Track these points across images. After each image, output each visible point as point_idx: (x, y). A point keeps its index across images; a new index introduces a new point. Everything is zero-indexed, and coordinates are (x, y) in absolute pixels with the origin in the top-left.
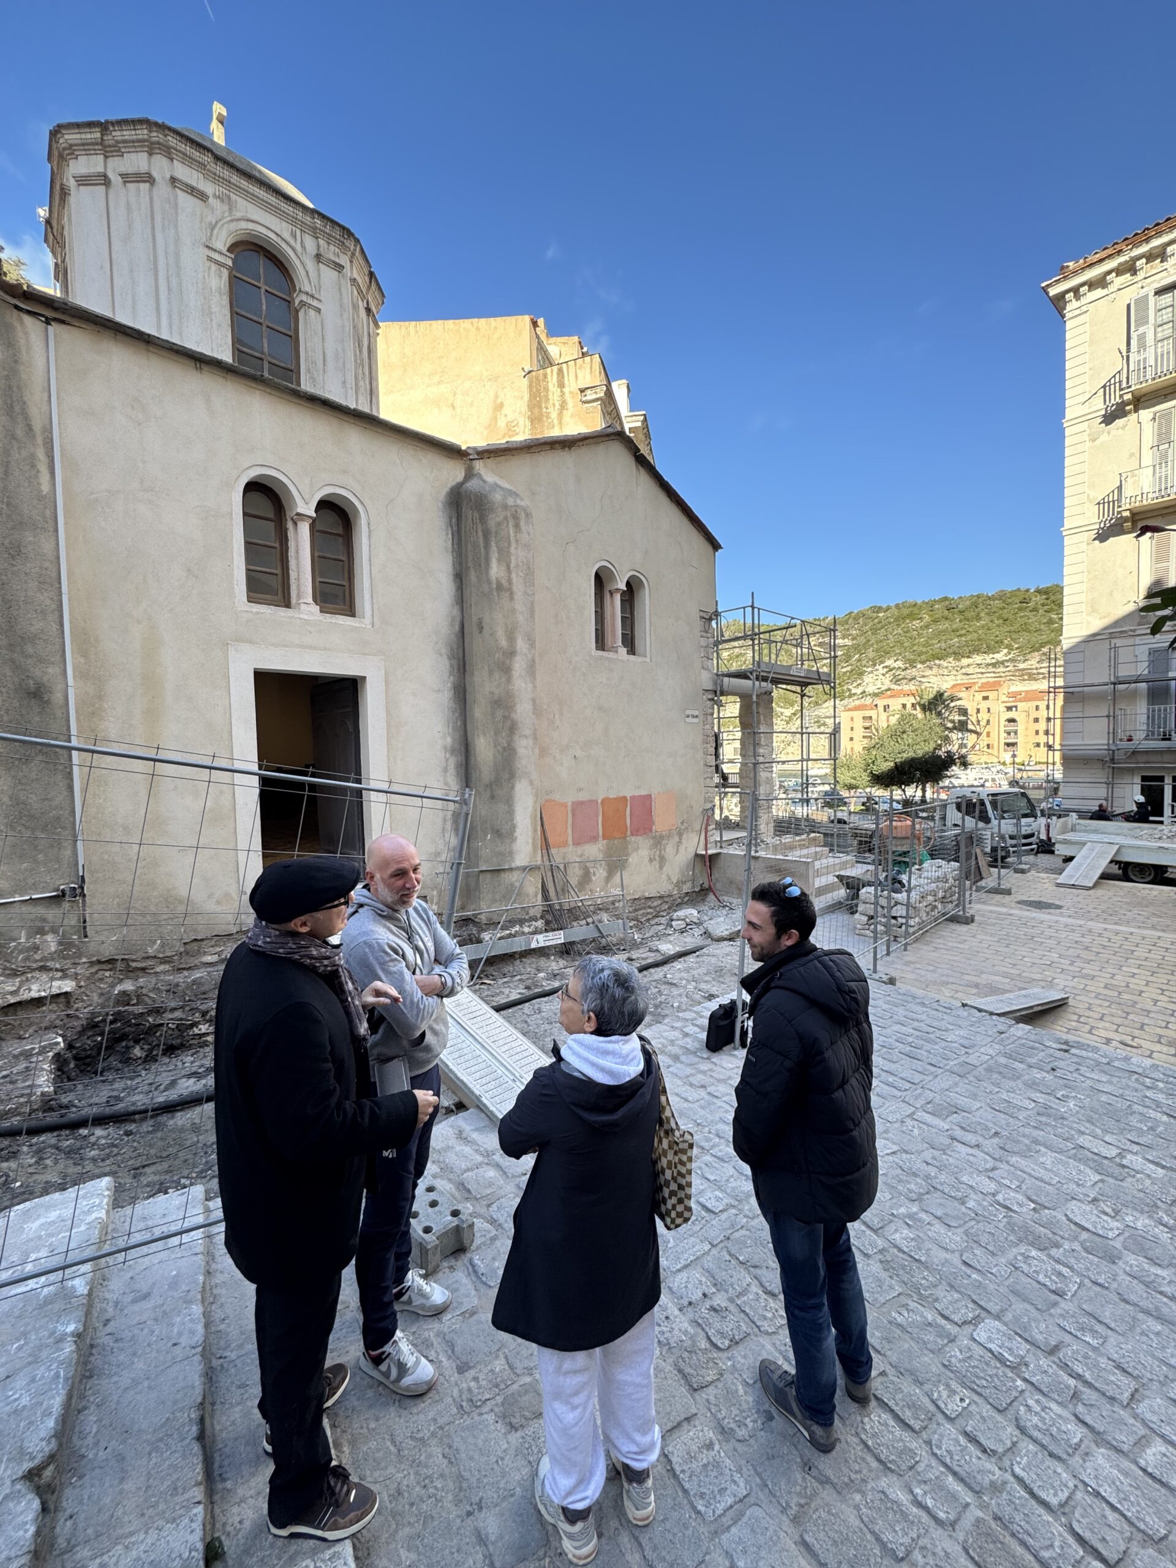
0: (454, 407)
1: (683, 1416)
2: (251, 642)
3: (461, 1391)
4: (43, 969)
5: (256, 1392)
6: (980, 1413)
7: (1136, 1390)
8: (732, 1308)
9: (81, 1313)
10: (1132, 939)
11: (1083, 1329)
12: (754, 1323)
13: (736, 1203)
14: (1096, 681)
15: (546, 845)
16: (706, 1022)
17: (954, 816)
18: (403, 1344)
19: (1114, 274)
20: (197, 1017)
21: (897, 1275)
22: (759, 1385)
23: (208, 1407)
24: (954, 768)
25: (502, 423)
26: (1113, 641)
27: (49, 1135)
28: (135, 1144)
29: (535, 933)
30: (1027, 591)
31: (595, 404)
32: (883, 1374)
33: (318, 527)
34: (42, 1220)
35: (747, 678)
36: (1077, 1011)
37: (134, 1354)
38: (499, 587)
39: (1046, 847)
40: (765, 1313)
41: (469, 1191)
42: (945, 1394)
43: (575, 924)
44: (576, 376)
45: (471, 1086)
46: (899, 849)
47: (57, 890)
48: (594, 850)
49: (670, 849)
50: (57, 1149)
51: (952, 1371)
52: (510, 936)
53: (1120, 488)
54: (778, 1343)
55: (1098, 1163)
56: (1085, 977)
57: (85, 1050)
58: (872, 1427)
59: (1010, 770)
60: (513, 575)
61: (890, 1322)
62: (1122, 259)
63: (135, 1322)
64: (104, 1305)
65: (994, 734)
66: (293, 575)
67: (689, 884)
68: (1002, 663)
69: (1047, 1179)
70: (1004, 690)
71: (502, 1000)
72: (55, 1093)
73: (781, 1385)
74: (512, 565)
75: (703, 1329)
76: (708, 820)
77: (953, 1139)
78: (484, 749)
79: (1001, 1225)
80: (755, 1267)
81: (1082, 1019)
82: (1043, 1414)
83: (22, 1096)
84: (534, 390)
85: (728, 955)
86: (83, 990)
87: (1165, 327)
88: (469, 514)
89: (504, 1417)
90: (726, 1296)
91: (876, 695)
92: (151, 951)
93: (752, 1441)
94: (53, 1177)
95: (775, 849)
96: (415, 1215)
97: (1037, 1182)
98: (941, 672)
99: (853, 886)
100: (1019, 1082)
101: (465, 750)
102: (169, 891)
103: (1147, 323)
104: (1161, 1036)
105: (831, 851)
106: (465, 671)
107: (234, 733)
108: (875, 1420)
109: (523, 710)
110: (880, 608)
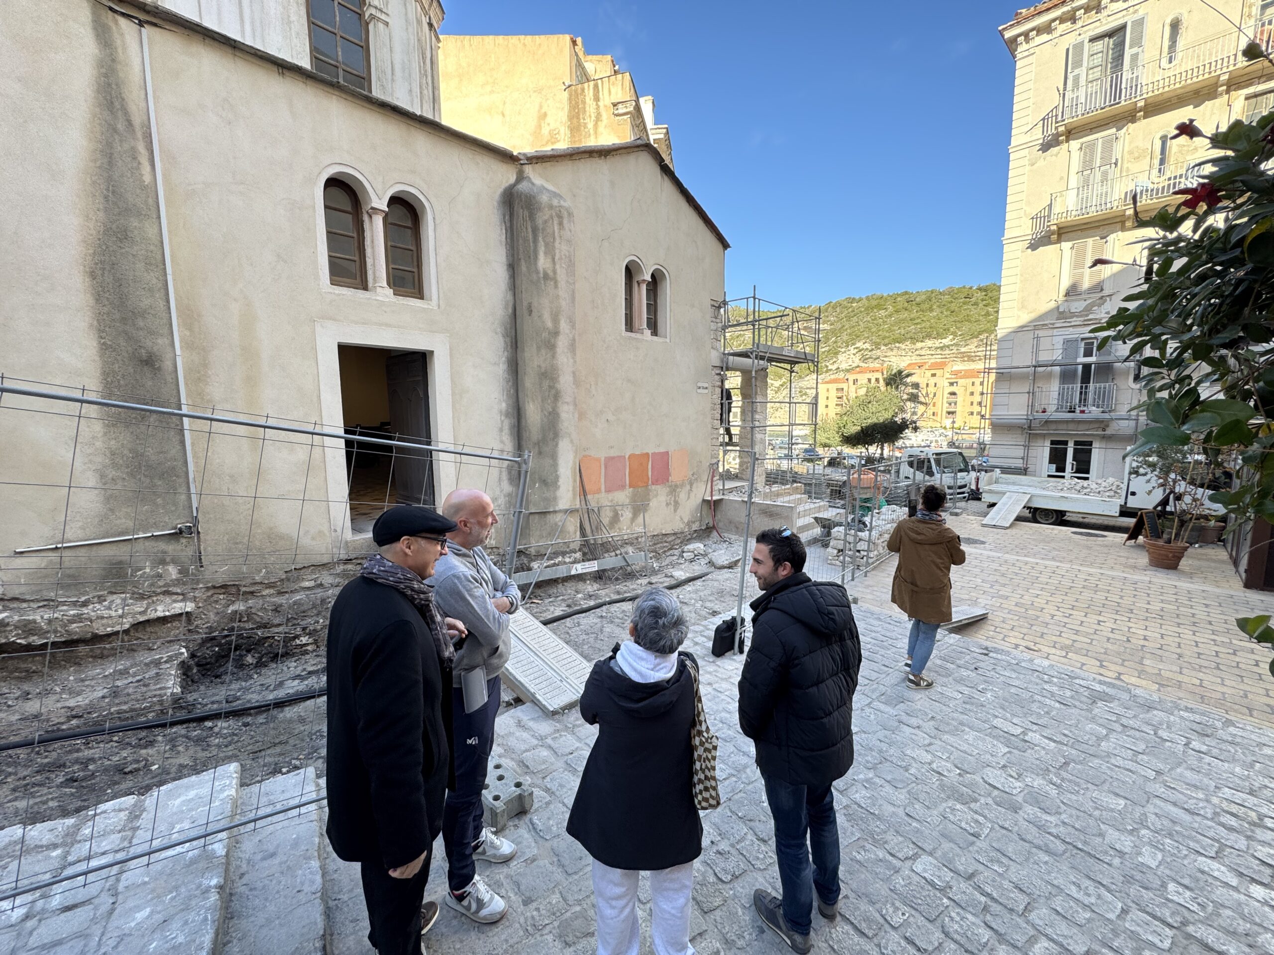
0: (503, 115)
1: (697, 932)
2: (335, 320)
3: (526, 919)
4: (167, 593)
5: (365, 926)
6: (916, 923)
7: (1029, 903)
8: (733, 851)
9: (221, 870)
10: (1037, 567)
11: (992, 861)
12: (749, 862)
13: (736, 773)
14: (1021, 365)
15: (584, 492)
16: (712, 634)
17: (906, 470)
18: (480, 885)
19: (1058, 22)
20: (299, 631)
21: (857, 825)
22: (753, 908)
23: (328, 937)
24: (907, 431)
25: (545, 131)
26: (1037, 332)
27: (180, 727)
28: (252, 733)
29: (574, 562)
30: (971, 288)
31: (625, 117)
32: (846, 897)
33: (390, 220)
34: (183, 798)
35: (748, 357)
36: (994, 623)
37: (266, 899)
38: (546, 277)
39: (975, 495)
40: (758, 855)
41: (527, 767)
42: (891, 910)
43: (606, 555)
44: (610, 92)
45: (527, 685)
46: (865, 496)
47: (175, 528)
48: (623, 497)
49: (683, 496)
50: (187, 738)
51: (896, 894)
52: (554, 565)
53: (1050, 206)
54: (768, 876)
55: (1007, 738)
56: (1001, 597)
57: (205, 658)
58: (837, 936)
59: (950, 433)
60: (558, 267)
61: (851, 860)
62: (1065, 9)
63: (265, 875)
64: (238, 863)
65: (939, 404)
66: (369, 261)
67: (697, 524)
68: (948, 347)
69: (969, 752)
70: (948, 369)
71: (548, 616)
72: (182, 693)
73: (772, 906)
74: (557, 258)
75: (711, 868)
76: (713, 473)
77: (900, 722)
78: (533, 413)
79: (934, 787)
80: (751, 820)
81: (998, 630)
82: (962, 922)
83: (155, 696)
84: (573, 102)
85: (727, 580)
86: (201, 610)
87: (1095, 70)
88: (521, 213)
89: (560, 937)
90: (728, 843)
91: (848, 371)
92: (258, 579)
93: (748, 949)
94: (185, 760)
95: (766, 496)
96: (487, 787)
97: (962, 754)
98: (900, 353)
99: (827, 526)
100: (950, 678)
101: (517, 414)
102: (271, 529)
103: (1081, 66)
104: (1055, 642)
105: (810, 497)
106: (517, 347)
107: (322, 398)
108: (840, 931)
109: (565, 382)
110: (854, 299)
